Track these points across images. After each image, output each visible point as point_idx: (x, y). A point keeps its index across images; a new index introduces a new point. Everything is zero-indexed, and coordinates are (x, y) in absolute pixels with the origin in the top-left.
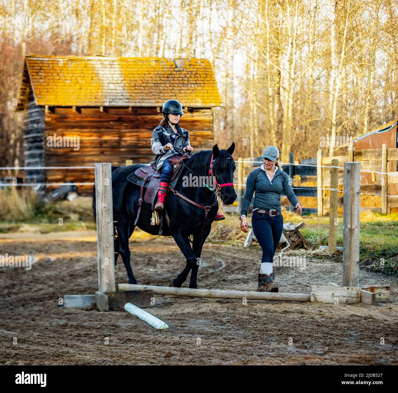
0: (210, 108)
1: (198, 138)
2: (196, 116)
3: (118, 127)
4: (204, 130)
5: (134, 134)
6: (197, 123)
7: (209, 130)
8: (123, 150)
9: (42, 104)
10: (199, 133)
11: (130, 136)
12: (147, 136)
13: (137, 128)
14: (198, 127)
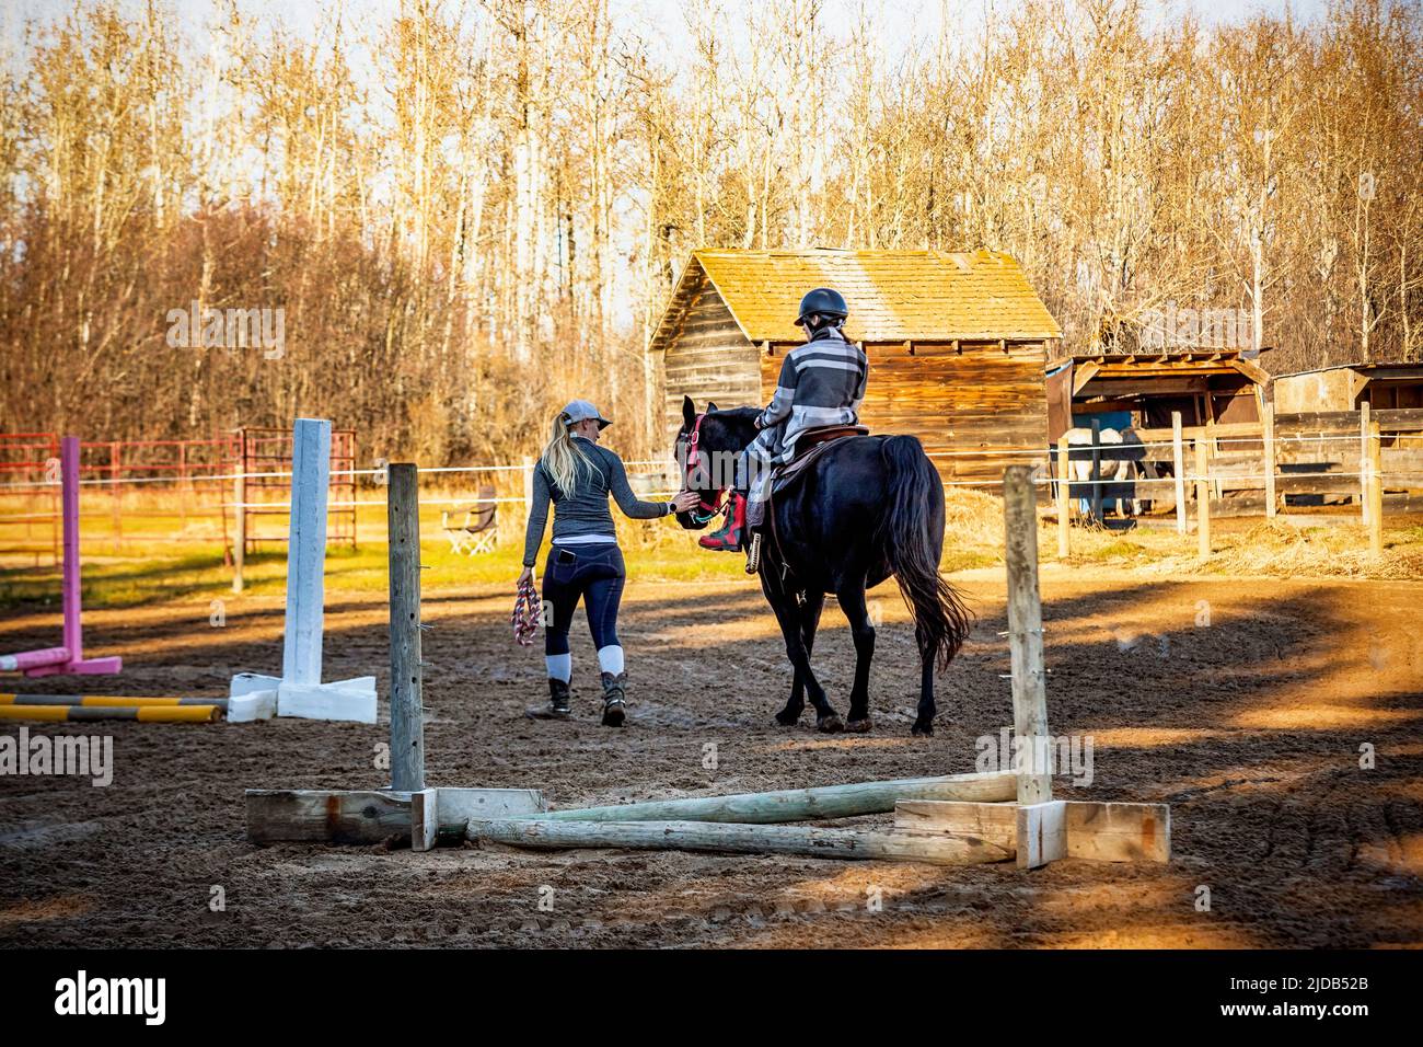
0: (1040, 342)
1: (1021, 397)
2: (1017, 356)
3: (887, 379)
4: (1030, 381)
5: (913, 391)
6: (1017, 370)
7: (1038, 381)
8: (894, 419)
9: (758, 338)
10: (1021, 386)
11: (905, 395)
12: (935, 394)
13: (918, 379)
14: (1021, 376)
